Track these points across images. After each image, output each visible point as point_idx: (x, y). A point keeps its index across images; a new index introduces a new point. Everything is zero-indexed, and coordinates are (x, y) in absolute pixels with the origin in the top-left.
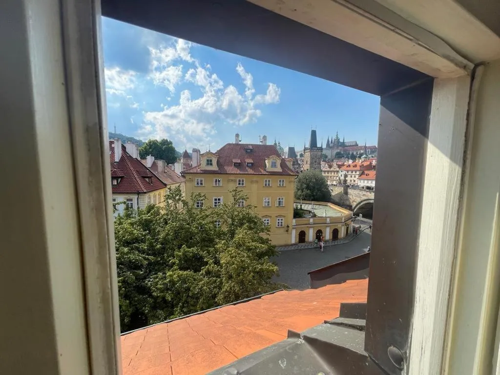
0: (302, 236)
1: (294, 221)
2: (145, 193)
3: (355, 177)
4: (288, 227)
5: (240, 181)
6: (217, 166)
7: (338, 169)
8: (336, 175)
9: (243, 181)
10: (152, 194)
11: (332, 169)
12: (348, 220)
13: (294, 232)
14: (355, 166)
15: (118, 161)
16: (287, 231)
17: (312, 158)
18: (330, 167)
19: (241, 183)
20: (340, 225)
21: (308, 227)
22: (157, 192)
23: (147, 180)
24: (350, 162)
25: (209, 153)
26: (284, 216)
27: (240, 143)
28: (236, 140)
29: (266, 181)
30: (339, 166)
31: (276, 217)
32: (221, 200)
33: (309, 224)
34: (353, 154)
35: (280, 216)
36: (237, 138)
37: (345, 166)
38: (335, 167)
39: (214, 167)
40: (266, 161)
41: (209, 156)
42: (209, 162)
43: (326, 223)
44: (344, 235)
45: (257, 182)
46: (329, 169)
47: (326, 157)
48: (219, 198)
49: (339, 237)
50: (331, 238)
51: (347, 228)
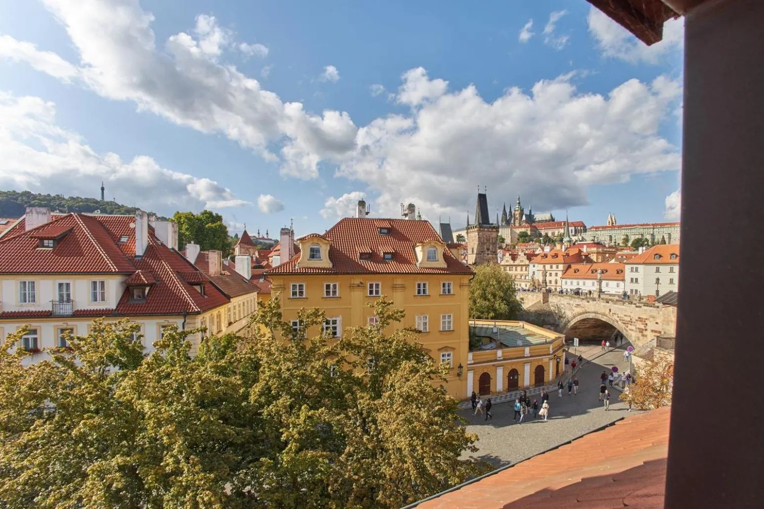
0: (485, 381)
1: (470, 355)
2: (198, 313)
3: (556, 274)
4: (460, 367)
5: (371, 286)
6: (329, 260)
7: (527, 262)
8: (524, 272)
9: (377, 286)
10: (207, 315)
11: (517, 262)
12: (558, 350)
13: (470, 375)
14: (556, 256)
15: (141, 254)
16: (459, 375)
17: (481, 243)
18: (514, 257)
19: (374, 289)
20: (546, 359)
21: (494, 365)
22: (215, 312)
23: (198, 288)
24: (547, 249)
25: (315, 236)
26: (453, 349)
27: (367, 217)
28: (360, 212)
29: (419, 285)
30: (530, 257)
31: (439, 350)
32: (338, 322)
33: (496, 360)
34: (547, 235)
35: (446, 348)
36: (361, 207)
37: (539, 257)
38: (522, 259)
39: (325, 262)
40: (418, 250)
41: (315, 241)
42: (314, 253)
43: (524, 357)
44: (553, 377)
45: (403, 287)
46: (511, 262)
47: (503, 240)
48: (334, 319)
49: (546, 380)
50: (533, 382)
51: (558, 363)
